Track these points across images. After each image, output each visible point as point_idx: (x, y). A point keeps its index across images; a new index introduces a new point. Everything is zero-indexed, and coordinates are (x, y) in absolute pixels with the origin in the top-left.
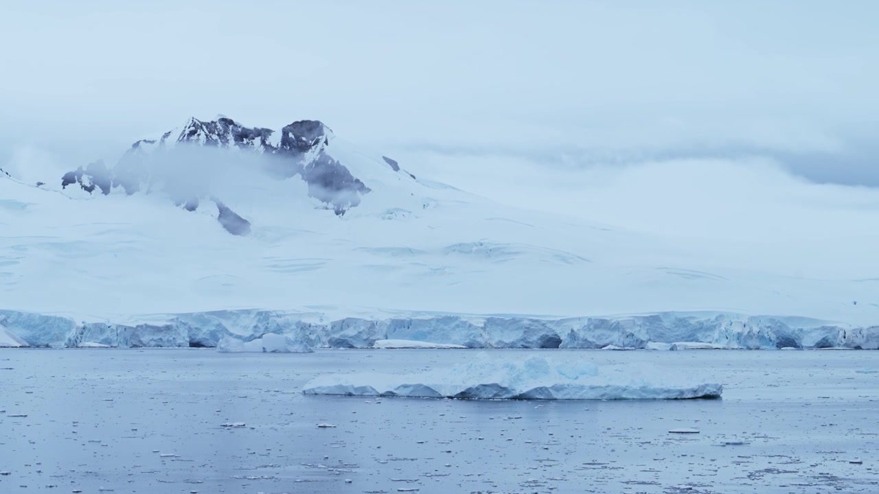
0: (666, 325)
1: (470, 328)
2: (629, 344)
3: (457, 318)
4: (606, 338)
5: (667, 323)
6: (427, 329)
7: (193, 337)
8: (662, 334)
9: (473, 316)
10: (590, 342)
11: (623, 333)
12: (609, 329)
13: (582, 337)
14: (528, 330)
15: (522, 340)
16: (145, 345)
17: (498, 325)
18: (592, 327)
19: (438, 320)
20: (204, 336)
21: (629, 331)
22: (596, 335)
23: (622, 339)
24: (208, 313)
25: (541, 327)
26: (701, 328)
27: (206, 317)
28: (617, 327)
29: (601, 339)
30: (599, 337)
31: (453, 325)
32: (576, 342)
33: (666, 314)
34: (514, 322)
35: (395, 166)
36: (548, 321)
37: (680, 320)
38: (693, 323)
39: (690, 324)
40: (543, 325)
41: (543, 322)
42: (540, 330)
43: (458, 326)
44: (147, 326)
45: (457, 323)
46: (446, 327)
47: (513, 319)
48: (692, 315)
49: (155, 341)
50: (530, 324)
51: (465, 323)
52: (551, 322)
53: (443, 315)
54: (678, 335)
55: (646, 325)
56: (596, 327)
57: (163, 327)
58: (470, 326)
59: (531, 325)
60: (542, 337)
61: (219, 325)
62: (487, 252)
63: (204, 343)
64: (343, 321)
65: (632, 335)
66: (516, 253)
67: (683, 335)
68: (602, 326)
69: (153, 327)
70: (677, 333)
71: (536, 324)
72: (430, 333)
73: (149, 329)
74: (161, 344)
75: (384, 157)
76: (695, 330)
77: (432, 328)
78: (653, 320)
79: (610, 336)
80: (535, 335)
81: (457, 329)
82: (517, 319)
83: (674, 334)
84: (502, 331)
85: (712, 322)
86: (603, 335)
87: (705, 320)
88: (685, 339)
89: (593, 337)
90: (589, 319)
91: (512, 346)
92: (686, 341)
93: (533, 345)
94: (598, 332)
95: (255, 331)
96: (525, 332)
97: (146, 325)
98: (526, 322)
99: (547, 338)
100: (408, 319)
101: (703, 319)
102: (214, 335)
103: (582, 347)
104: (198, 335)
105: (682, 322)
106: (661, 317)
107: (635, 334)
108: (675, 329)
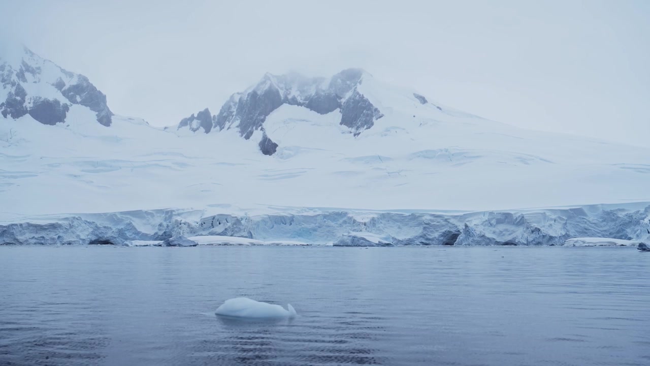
0: (590, 220)
1: (354, 224)
2: (534, 240)
3: (346, 214)
4: (510, 234)
5: (592, 217)
6: (312, 225)
7: (100, 235)
8: (586, 229)
9: (364, 212)
10: (488, 239)
11: (528, 228)
12: (514, 224)
13: (478, 233)
14: (427, 226)
15: (421, 237)
16: (21, 243)
17: (396, 221)
18: (493, 222)
19: (325, 216)
20: (112, 235)
21: (535, 225)
22: (497, 231)
23: (526, 235)
24: (121, 213)
25: (444, 223)
26: (631, 222)
27: (119, 216)
28: (521, 221)
29: (504, 235)
30: (501, 233)
31: (341, 221)
32: (471, 239)
33: (593, 207)
34: (413, 218)
35: (423, 100)
36: (452, 216)
37: (608, 213)
38: (620, 216)
39: (618, 217)
40: (446, 220)
41: (446, 218)
42: (443, 226)
43: (345, 222)
44: (29, 225)
45: (345, 218)
46: (332, 224)
47: (412, 215)
48: (621, 208)
49: (36, 239)
50: (431, 220)
51: (350, 218)
52: (455, 217)
53: (331, 211)
54: (605, 231)
55: (562, 219)
56: (499, 222)
57: (46, 226)
58: (354, 221)
59: (433, 221)
60: (444, 233)
61: (130, 224)
62: (448, 156)
63: (112, 241)
64: (214, 218)
65: (539, 230)
66: (478, 157)
67: (611, 231)
68: (506, 221)
69: (36, 226)
70: (605, 228)
71: (439, 219)
72: (315, 230)
73: (31, 228)
74: (43, 242)
75: (414, 94)
76: (624, 224)
77: (317, 225)
78: (576, 213)
79: (514, 232)
80: (437, 231)
81: (344, 226)
82: (417, 215)
83: (601, 229)
84: (399, 228)
85: (641, 214)
86: (506, 230)
87: (634, 213)
88: (614, 235)
89: (494, 232)
90: (491, 213)
91: (408, 243)
92: (615, 238)
93: (434, 242)
94: (501, 227)
95: (160, 230)
96: (425, 228)
97: (28, 223)
98: (427, 218)
99: (450, 235)
100: (289, 216)
101: (632, 211)
102: (121, 233)
103: (478, 243)
104: (106, 233)
105: (609, 215)
106: (586, 210)
107: (542, 229)
108: (602, 224)
